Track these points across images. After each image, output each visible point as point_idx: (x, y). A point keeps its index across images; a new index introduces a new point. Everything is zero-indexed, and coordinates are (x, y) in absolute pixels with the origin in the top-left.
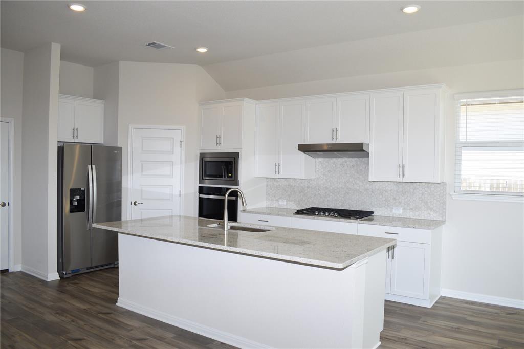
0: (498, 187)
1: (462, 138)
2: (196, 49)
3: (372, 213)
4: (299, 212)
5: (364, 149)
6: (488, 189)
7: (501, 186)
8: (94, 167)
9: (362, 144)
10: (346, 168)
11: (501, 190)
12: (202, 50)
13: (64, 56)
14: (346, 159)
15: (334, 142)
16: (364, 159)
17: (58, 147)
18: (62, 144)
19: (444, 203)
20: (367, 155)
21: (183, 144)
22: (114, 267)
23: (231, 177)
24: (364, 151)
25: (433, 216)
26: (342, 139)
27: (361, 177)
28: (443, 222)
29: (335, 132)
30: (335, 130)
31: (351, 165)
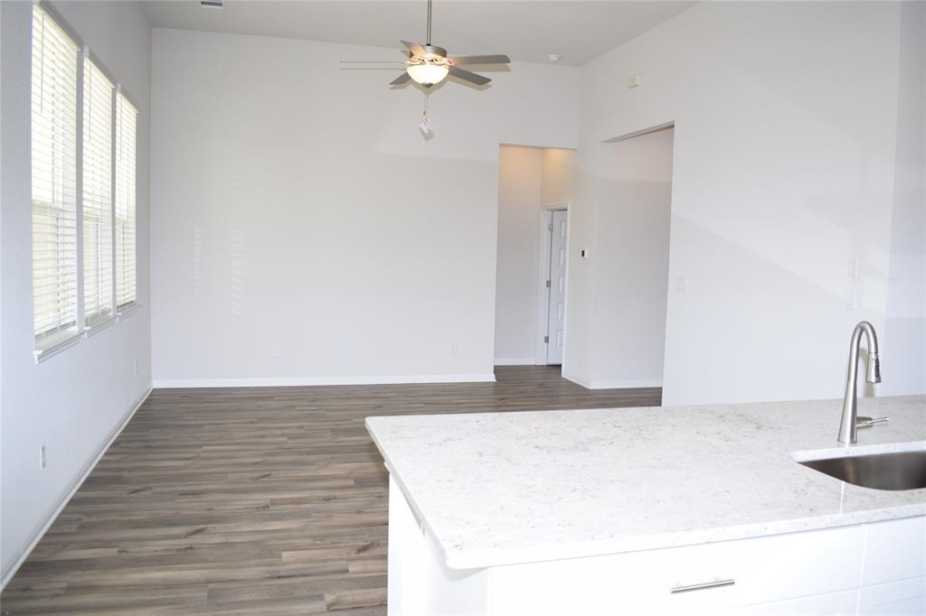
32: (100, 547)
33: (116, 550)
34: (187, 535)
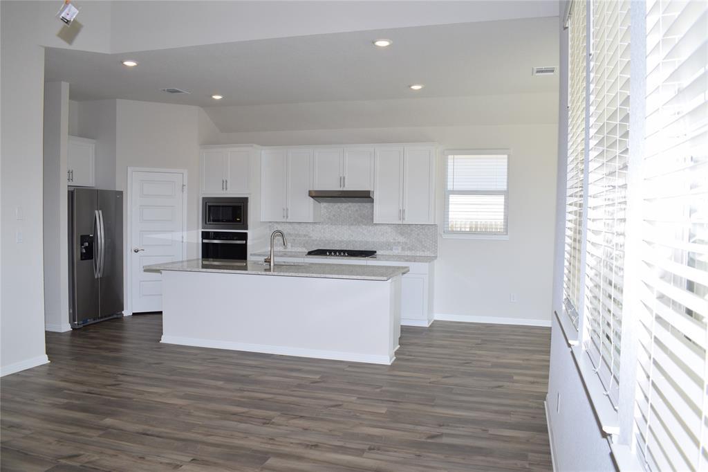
0: (476, 228)
1: (450, 187)
2: (211, 96)
3: (375, 252)
4: (310, 253)
5: (371, 196)
6: (468, 230)
7: (479, 226)
8: (100, 212)
9: (369, 192)
10: (350, 212)
11: (479, 230)
12: (217, 97)
13: (73, 96)
14: (350, 204)
15: (341, 189)
16: (368, 205)
17: (68, 191)
18: (72, 189)
19: (436, 242)
20: (372, 201)
21: (185, 188)
22: (117, 318)
23: (240, 221)
24: (370, 197)
25: (427, 253)
26: (349, 187)
27: (364, 220)
28: (436, 257)
29: (342, 180)
30: (342, 178)
31: (355, 209)
32: (503, 436)
33: (490, 432)
34: (441, 435)
